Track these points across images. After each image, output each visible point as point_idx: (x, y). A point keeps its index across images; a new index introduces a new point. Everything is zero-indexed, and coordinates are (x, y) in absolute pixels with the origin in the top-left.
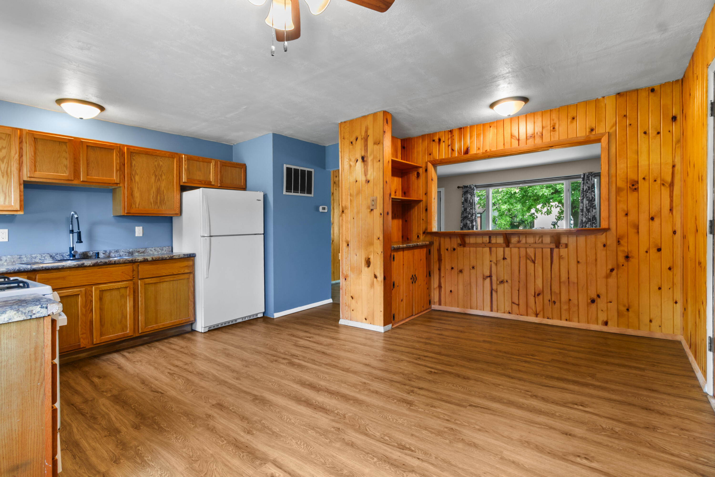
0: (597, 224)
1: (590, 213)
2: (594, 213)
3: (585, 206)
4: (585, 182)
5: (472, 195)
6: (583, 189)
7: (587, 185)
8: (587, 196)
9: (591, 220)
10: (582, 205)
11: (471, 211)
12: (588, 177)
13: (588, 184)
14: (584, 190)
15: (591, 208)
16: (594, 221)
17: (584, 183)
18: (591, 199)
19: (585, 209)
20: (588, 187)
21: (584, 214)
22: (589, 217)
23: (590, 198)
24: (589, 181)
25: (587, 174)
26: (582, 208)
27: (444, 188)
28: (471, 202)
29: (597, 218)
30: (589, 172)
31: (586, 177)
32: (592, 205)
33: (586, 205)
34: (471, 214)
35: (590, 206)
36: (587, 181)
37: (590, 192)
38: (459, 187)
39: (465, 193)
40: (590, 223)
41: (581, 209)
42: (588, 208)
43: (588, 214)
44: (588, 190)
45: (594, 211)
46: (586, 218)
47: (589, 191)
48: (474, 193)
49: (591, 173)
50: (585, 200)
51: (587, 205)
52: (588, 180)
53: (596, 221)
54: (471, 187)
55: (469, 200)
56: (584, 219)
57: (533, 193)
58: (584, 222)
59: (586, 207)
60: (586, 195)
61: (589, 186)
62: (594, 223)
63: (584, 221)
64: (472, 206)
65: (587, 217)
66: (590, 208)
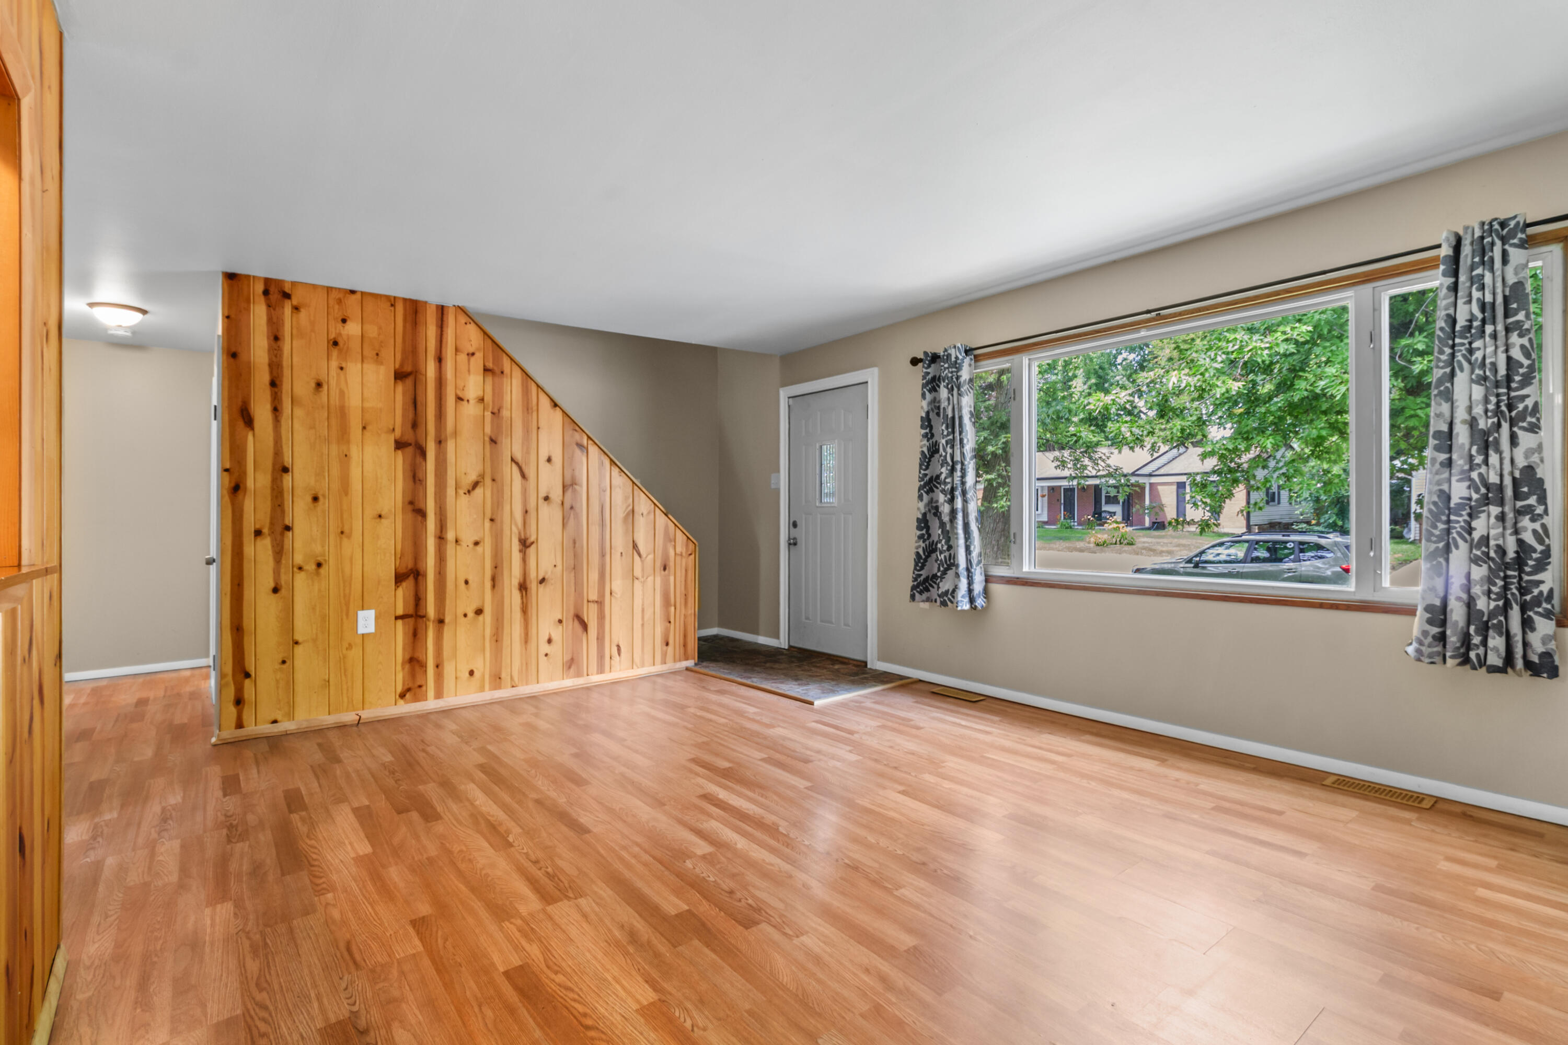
0: (1545, 520)
1: (1498, 451)
2: (1528, 453)
3: (1461, 414)
4: (1463, 278)
5: (952, 389)
6: (1453, 321)
7: (1476, 294)
8: (1478, 355)
9: (1509, 492)
10: (1445, 408)
11: (949, 450)
12: (1482, 249)
13: (1482, 288)
14: (1458, 328)
15: (1505, 426)
16: (1532, 500)
17: (1455, 288)
18: (1502, 371)
19: (1462, 435)
20: (1483, 306)
21: (1460, 462)
22: (1493, 479)
23: (1494, 365)
24: (1492, 270)
25: (1478, 233)
26: (1445, 428)
27: (875, 370)
28: (950, 415)
29: (1548, 486)
30: (1487, 219)
31: (1466, 250)
32: (1510, 407)
33: (1470, 409)
34: (947, 463)
35: (1498, 412)
36: (1479, 271)
37: (1494, 336)
38: (915, 362)
39: (932, 384)
40: (1495, 510)
41: (1438, 434)
42: (1482, 424)
43: (1486, 462)
44: (1484, 321)
45: (1526, 440)
46: (1472, 485)
47: (1489, 329)
48: (958, 378)
49: (1503, 224)
50: (1461, 379)
51: (1478, 410)
52: (1483, 263)
53: (1542, 500)
54: (949, 356)
55: (944, 409)
56: (1459, 491)
57: (1312, 391)
58: (1460, 507)
59: (1472, 423)
60: (1471, 351)
61: (1488, 298)
62: (1529, 510)
63: (1455, 500)
64: (953, 432)
65: (1474, 475)
66: (1499, 425)
